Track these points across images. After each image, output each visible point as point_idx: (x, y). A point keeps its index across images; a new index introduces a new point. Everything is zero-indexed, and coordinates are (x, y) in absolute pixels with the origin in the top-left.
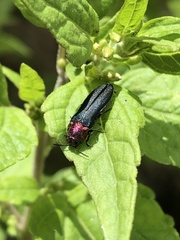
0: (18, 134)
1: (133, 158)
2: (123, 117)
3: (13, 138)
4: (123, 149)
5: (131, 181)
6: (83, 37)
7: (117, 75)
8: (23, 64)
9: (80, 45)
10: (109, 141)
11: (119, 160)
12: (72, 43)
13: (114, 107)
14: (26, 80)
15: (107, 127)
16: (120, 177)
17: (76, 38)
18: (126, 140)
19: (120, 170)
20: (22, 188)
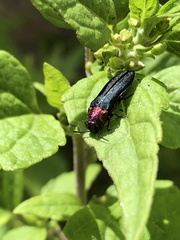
0: (45, 136)
1: (154, 135)
2: (145, 100)
3: (40, 139)
4: (145, 129)
5: (152, 157)
6: (96, 21)
7: (140, 63)
8: (45, 63)
9: (93, 28)
10: (131, 125)
11: (140, 140)
12: (83, 25)
13: (136, 92)
14: (51, 81)
15: (128, 111)
16: (141, 156)
17: (87, 21)
18: (148, 120)
19: (141, 150)
20: (64, 204)
